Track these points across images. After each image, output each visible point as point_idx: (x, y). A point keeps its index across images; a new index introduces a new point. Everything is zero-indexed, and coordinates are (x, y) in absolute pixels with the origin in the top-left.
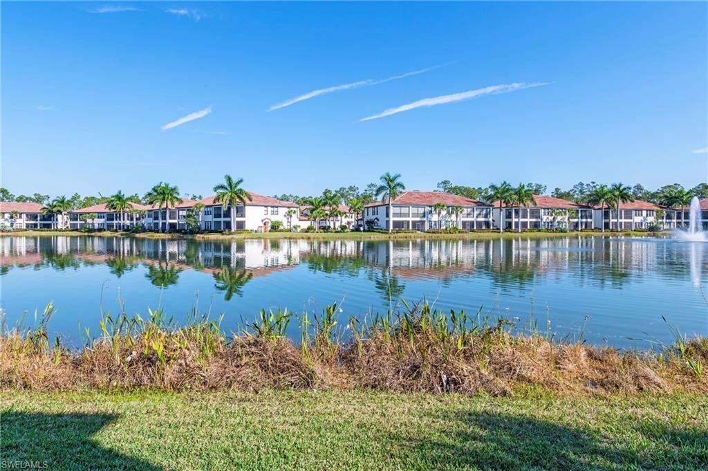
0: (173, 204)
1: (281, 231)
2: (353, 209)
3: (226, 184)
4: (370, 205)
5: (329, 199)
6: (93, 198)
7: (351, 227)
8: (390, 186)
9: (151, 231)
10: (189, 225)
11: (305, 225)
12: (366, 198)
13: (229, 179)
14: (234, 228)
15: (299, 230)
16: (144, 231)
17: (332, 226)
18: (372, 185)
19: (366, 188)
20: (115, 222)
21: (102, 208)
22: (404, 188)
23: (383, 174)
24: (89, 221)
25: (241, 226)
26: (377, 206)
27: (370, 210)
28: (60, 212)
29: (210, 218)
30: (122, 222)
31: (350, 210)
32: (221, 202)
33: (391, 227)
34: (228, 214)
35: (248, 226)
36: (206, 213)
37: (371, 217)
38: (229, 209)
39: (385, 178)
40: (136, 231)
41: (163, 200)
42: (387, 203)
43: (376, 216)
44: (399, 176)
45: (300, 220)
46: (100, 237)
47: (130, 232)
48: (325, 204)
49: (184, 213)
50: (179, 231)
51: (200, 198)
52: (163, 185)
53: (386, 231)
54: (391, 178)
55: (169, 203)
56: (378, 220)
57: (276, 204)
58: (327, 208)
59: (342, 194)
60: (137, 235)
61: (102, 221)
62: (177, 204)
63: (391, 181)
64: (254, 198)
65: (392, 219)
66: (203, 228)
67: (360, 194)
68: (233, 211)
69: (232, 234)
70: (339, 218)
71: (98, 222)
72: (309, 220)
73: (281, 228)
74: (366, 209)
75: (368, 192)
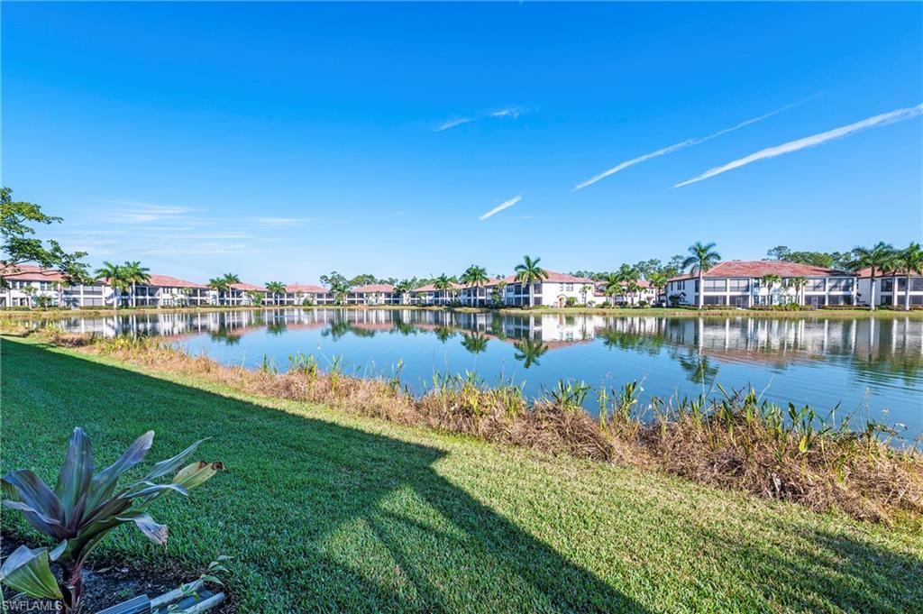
0: (482, 283)
1: (576, 306)
2: (654, 284)
3: (525, 264)
4: (678, 279)
5: (626, 274)
6: (425, 280)
7: (652, 303)
8: (701, 257)
9: (466, 306)
10: (494, 301)
11: (601, 300)
12: (669, 271)
13: (528, 259)
14: (532, 304)
15: (594, 305)
16: (460, 305)
17: (630, 302)
18: (678, 257)
19: (670, 260)
20: (440, 299)
21: (431, 288)
22: (719, 258)
23: (693, 244)
24: (423, 298)
25: (538, 301)
26: (684, 280)
27: (675, 285)
28: (404, 291)
29: (511, 295)
30: (445, 298)
31: (650, 285)
32: (521, 281)
33: (702, 303)
34: (527, 291)
35: (544, 302)
36: (509, 291)
37: (676, 292)
38: (528, 286)
39: (695, 249)
40: (455, 306)
41: (475, 279)
42: (696, 275)
43: (682, 291)
45: (595, 296)
46: (430, 310)
47: (451, 306)
48: (622, 279)
49: (491, 291)
50: (486, 306)
51: (503, 277)
52: (474, 267)
53: (696, 307)
54: (703, 248)
55: (479, 282)
56: (685, 295)
57: (571, 281)
58: (624, 283)
59: (641, 268)
60: (456, 309)
61: (431, 298)
62: (485, 283)
63: (703, 251)
64: (550, 276)
65: (703, 294)
66: (506, 304)
67: (662, 268)
68: (532, 288)
69: (531, 309)
70: (638, 293)
71: (429, 298)
72: (604, 295)
73: (576, 303)
74: (670, 284)
75: (673, 265)
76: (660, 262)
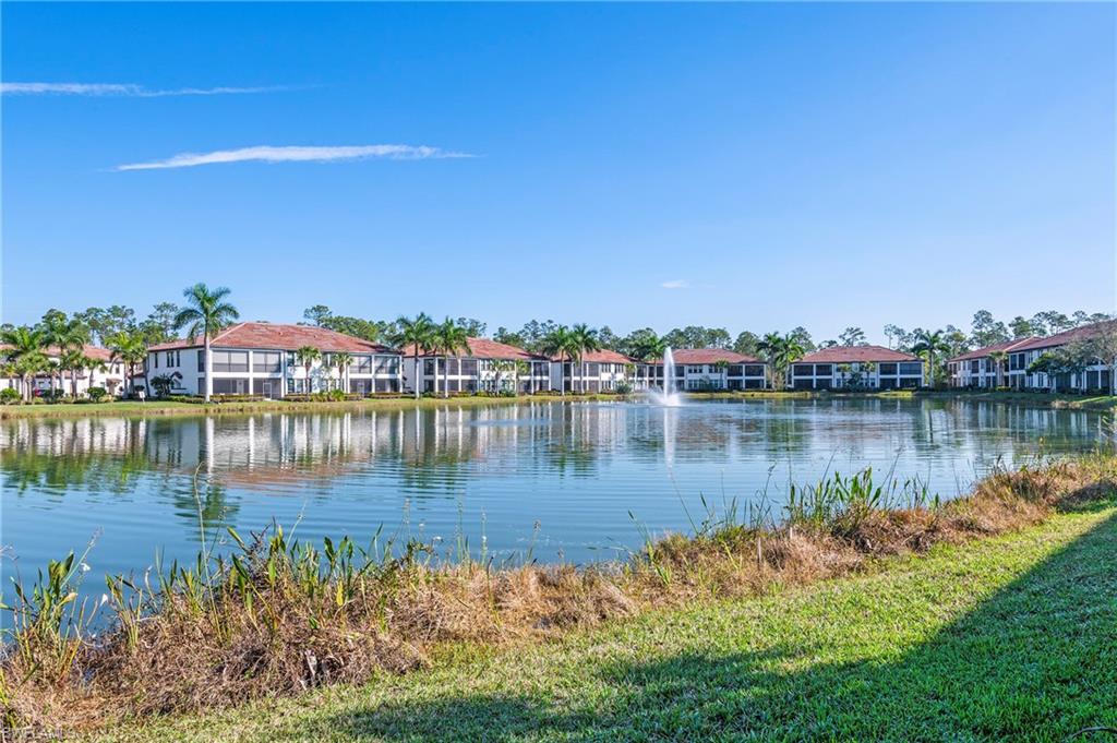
2: (121, 354)
4: (162, 346)
5: (59, 331)
7: (117, 391)
8: (206, 311)
12: (150, 331)
17: (67, 389)
18: (166, 306)
19: (153, 311)
22: (236, 315)
23: (192, 284)
26: (178, 349)
27: (163, 357)
31: (112, 357)
33: (210, 391)
37: (164, 371)
39: (196, 294)
42: (199, 342)
43: (175, 369)
44: (228, 291)
48: (48, 342)
53: (199, 398)
54: (210, 294)
56: (181, 377)
58: (54, 350)
59: (94, 321)
63: (209, 300)
65: (211, 375)
67: (137, 324)
70: (86, 372)
74: (152, 356)
75: (157, 321)
76: (132, 312)
